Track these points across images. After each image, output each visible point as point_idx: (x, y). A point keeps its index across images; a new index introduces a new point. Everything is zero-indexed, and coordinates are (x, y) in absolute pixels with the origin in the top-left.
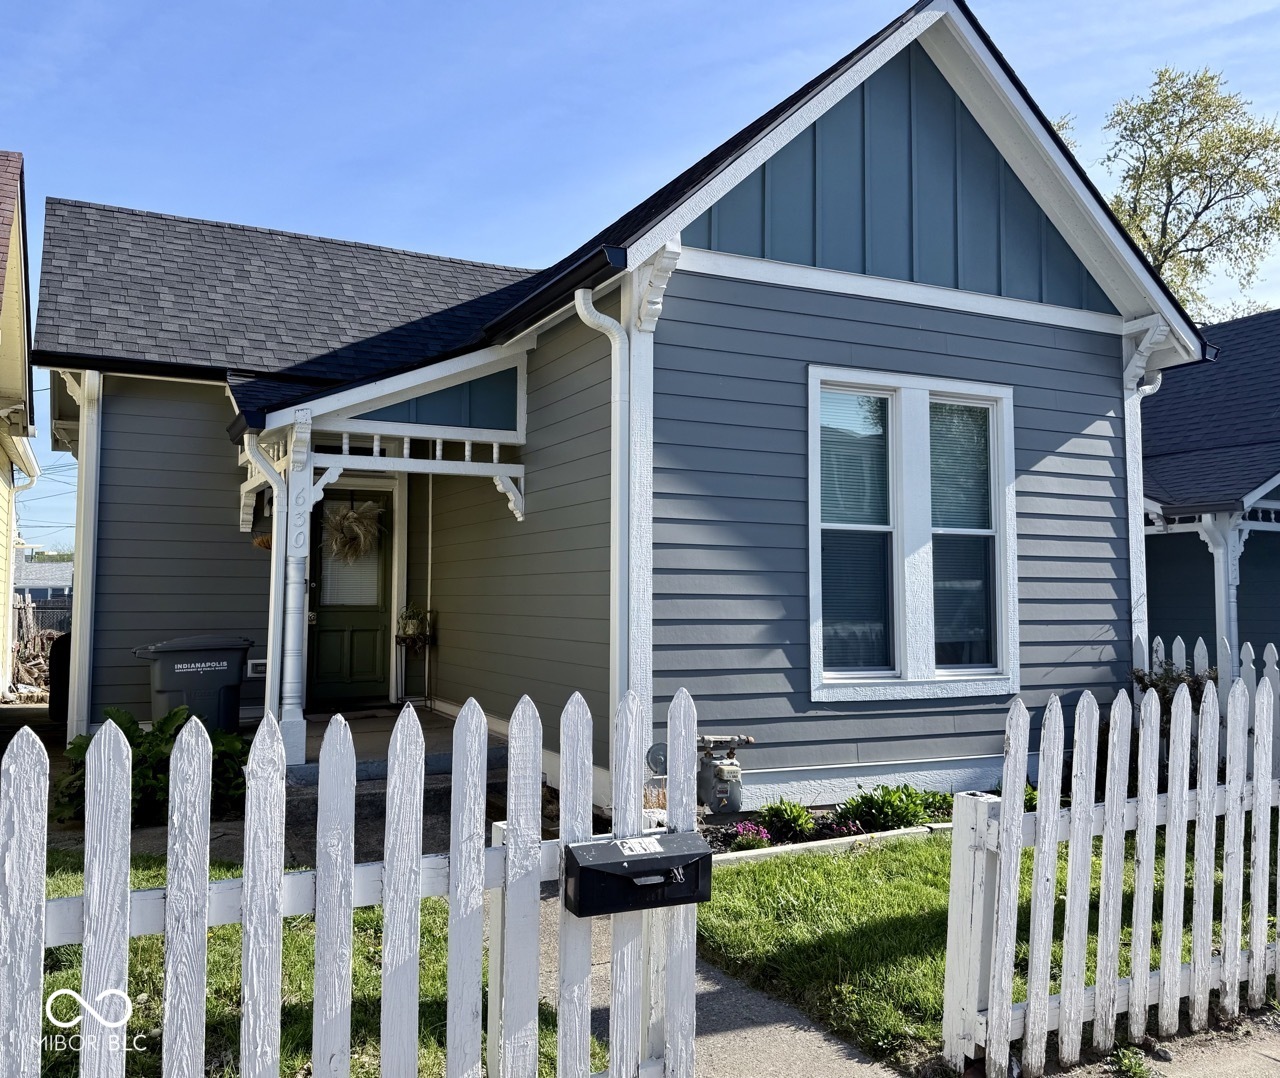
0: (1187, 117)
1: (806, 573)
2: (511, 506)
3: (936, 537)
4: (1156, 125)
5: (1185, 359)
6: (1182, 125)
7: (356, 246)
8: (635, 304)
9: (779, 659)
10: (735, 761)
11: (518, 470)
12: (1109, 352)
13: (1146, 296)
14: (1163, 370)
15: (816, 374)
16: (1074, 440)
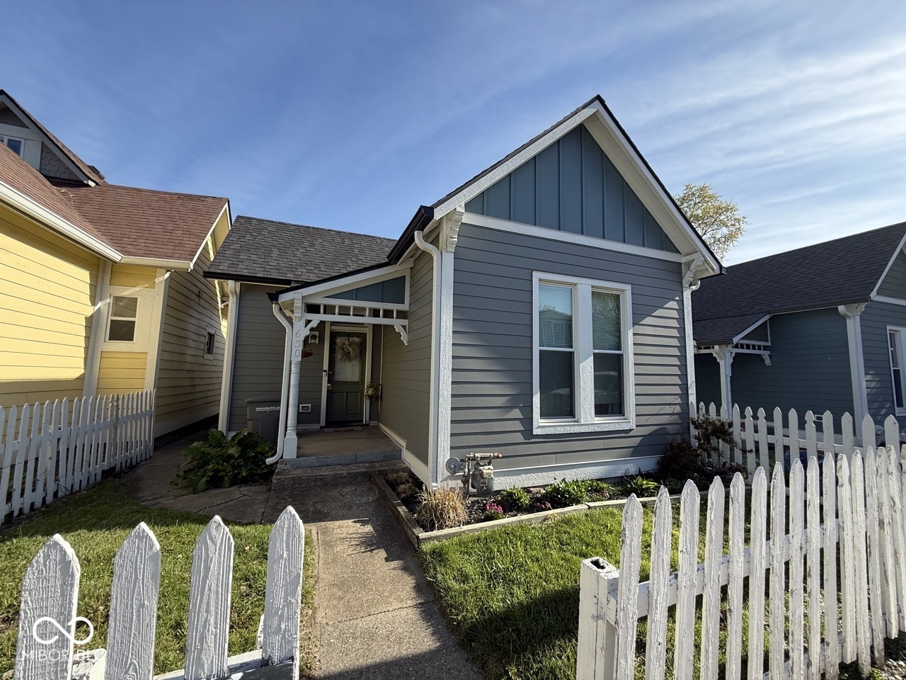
0: (697, 201)
1: (532, 371)
2: (402, 338)
3: (594, 354)
4: (685, 204)
5: (712, 273)
6: (695, 204)
7: (364, 236)
8: (445, 238)
9: (516, 413)
10: (491, 467)
11: (405, 322)
12: (676, 271)
13: (693, 244)
14: (700, 279)
15: (537, 276)
16: (660, 310)
